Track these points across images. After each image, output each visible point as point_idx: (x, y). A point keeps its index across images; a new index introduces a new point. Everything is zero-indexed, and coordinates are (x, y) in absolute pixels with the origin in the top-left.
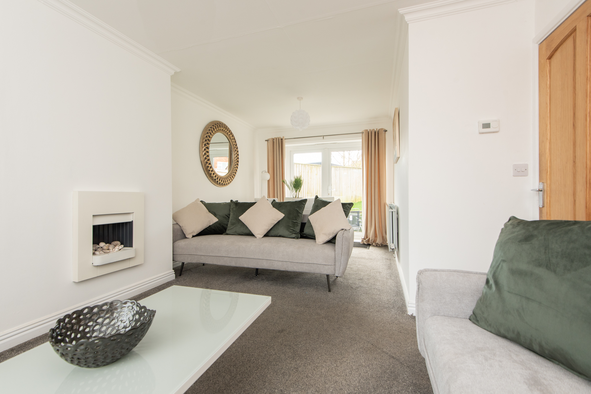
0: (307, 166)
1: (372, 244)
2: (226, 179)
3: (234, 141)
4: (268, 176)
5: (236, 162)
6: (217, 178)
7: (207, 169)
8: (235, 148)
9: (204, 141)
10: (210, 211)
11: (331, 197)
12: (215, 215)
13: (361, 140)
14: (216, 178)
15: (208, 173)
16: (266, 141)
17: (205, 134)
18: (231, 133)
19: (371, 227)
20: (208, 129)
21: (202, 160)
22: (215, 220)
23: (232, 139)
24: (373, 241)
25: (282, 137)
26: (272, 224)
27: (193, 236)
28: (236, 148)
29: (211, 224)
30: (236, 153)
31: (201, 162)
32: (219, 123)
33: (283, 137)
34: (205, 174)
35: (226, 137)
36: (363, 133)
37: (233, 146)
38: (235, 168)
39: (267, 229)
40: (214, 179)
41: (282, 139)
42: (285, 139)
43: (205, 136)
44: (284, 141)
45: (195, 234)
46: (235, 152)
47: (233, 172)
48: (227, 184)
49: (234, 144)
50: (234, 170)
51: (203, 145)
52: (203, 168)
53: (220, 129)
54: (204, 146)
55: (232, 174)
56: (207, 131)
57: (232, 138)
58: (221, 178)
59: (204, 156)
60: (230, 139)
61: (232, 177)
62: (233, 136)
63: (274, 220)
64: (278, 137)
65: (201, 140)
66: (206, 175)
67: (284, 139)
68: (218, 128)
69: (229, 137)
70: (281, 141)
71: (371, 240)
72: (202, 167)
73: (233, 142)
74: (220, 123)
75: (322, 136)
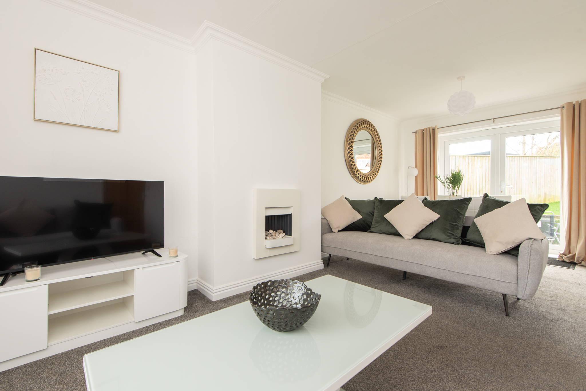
0: (467, 158)
1: (581, 263)
2: (369, 176)
3: (378, 137)
4: (416, 172)
5: (379, 158)
6: (361, 176)
7: (351, 167)
8: (379, 143)
9: (348, 140)
10: (354, 208)
11: (505, 195)
12: (359, 212)
13: (559, 118)
14: (359, 175)
15: (352, 171)
16: (413, 133)
17: (349, 133)
18: (375, 129)
19: (578, 238)
20: (352, 128)
21: (346, 159)
22: (359, 217)
23: (376, 135)
24: (581, 259)
25: (434, 127)
26: (424, 225)
27: (339, 231)
28: (379, 144)
29: (355, 221)
30: (380, 149)
31: (346, 161)
32: (363, 121)
33: (436, 126)
34: (349, 171)
35: (370, 133)
36: (562, 107)
37: (377, 142)
38: (378, 164)
39: (418, 231)
40: (357, 176)
41: (434, 129)
42: (438, 128)
43: (350, 135)
44: (437, 131)
45: (340, 229)
46: (378, 148)
47: (376, 169)
48: (369, 181)
49: (378, 140)
50: (377, 167)
51: (347, 144)
52: (347, 166)
53: (364, 126)
55: (375, 171)
56: (351, 130)
57: (375, 134)
58: (364, 175)
59: (348, 154)
60: (374, 135)
61: (375, 174)
62: (376, 132)
63: (426, 221)
64: (428, 127)
65: (346, 139)
66: (350, 173)
67: (437, 128)
68: (362, 125)
69: (373, 133)
70: (433, 131)
71: (578, 257)
72: (347, 165)
73: (377, 138)
74: (364, 121)
75: (492, 119)
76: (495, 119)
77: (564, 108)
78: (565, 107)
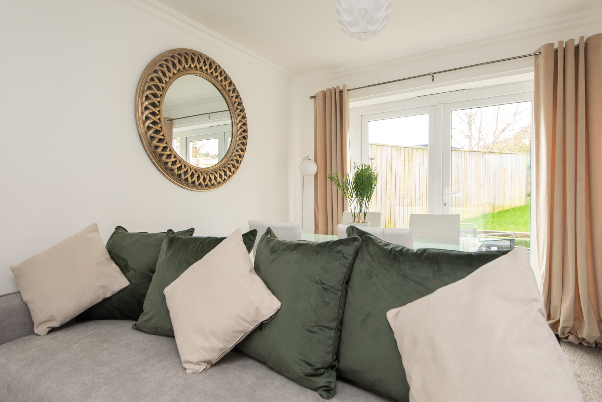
0: (402, 149)
1: (567, 338)
2: (211, 173)
3: (234, 95)
4: (313, 168)
5: (240, 139)
6: (186, 172)
7: (156, 152)
8: (237, 109)
9: (146, 88)
13: (531, 76)
14: (182, 172)
15: (160, 161)
16: (311, 97)
17: (149, 75)
18: (226, 78)
19: (563, 292)
20: (158, 64)
21: (141, 133)
22: (123, 282)
23: (229, 91)
24: (568, 330)
25: (342, 88)
27: (53, 330)
28: (239, 111)
29: (108, 295)
30: (240, 121)
31: (140, 137)
32: (189, 53)
33: (344, 86)
34: (153, 163)
35: (214, 85)
36: (537, 55)
37: (233, 106)
38: (237, 151)
39: (221, 350)
40: (175, 174)
41: (341, 92)
42: (348, 90)
43: (149, 78)
44: (345, 93)
45: (56, 324)
46: (237, 119)
47: (232, 160)
48: (207, 185)
49: (235, 102)
50: (235, 156)
51: (142, 99)
52: (145, 149)
53: (193, 66)
54: (144, 100)
55: (228, 164)
56: (155, 68)
57: (227, 88)
58: (197, 172)
59: (144, 123)
60: (225, 90)
61: (227, 170)
62: (230, 84)
64: (333, 88)
66: (155, 165)
67: (346, 90)
68: (187, 63)
69: (222, 86)
70: (340, 95)
71: (564, 328)
72: (144, 147)
73: (232, 97)
74: (194, 54)
75: (429, 74)
76: (434, 75)
77: (539, 56)
78: (542, 53)
